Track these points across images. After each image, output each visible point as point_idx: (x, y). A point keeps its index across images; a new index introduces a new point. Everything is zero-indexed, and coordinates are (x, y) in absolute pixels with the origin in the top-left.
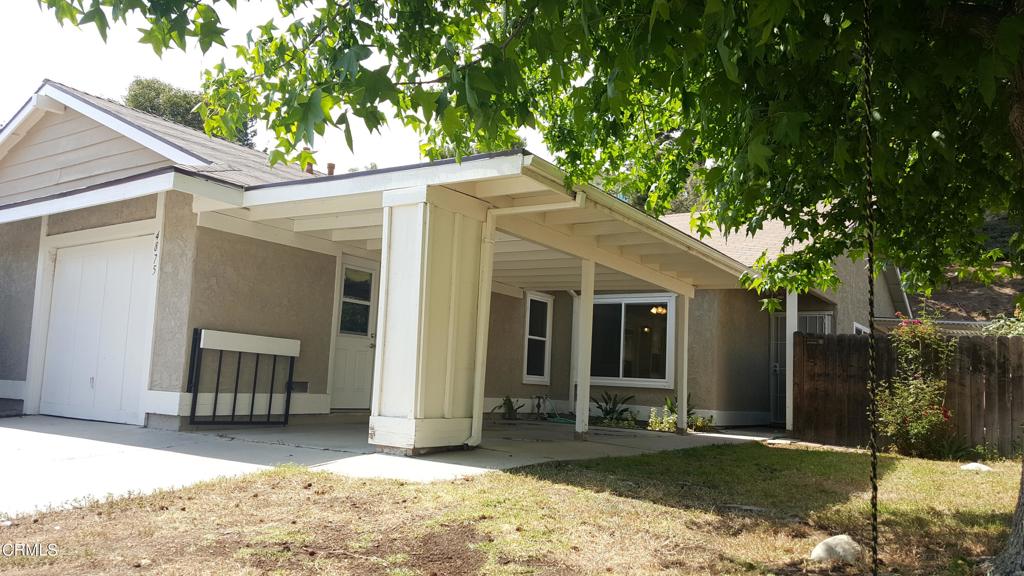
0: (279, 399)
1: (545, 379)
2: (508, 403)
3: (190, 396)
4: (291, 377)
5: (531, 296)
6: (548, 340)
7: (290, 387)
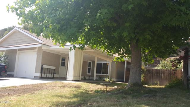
0: (52, 75)
1: (90, 74)
2: (85, 77)
3: (41, 74)
4: (54, 72)
5: (89, 61)
6: (91, 68)
7: (54, 73)
